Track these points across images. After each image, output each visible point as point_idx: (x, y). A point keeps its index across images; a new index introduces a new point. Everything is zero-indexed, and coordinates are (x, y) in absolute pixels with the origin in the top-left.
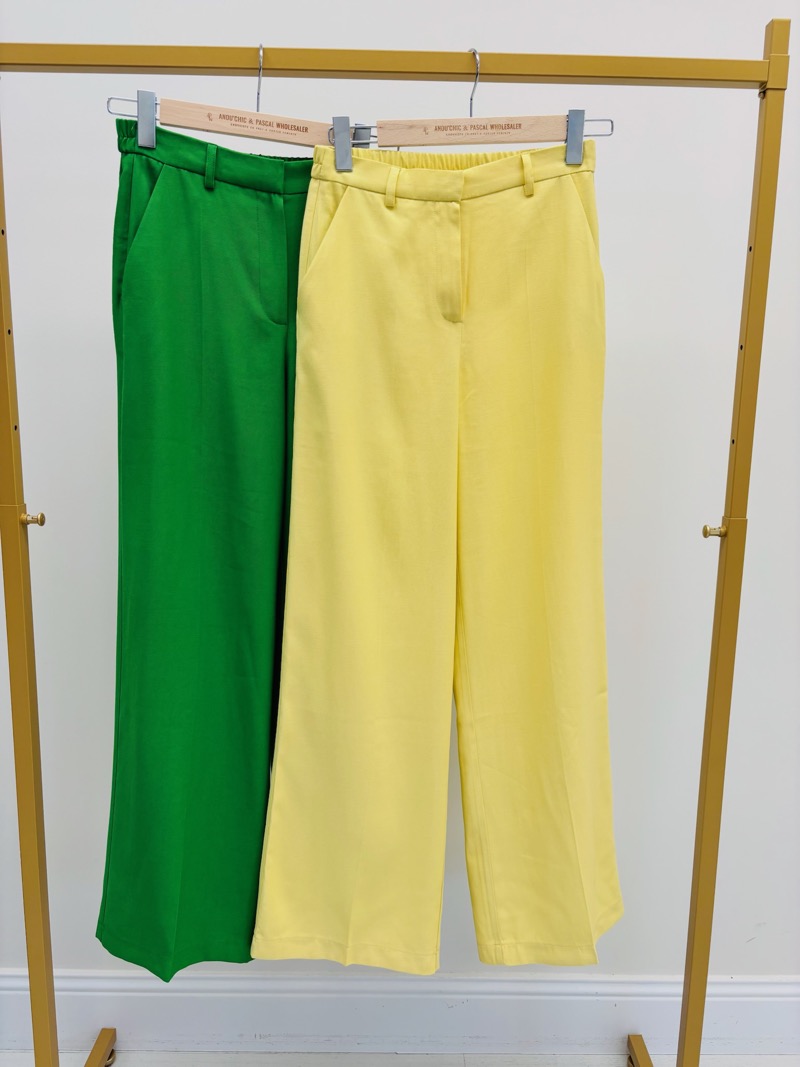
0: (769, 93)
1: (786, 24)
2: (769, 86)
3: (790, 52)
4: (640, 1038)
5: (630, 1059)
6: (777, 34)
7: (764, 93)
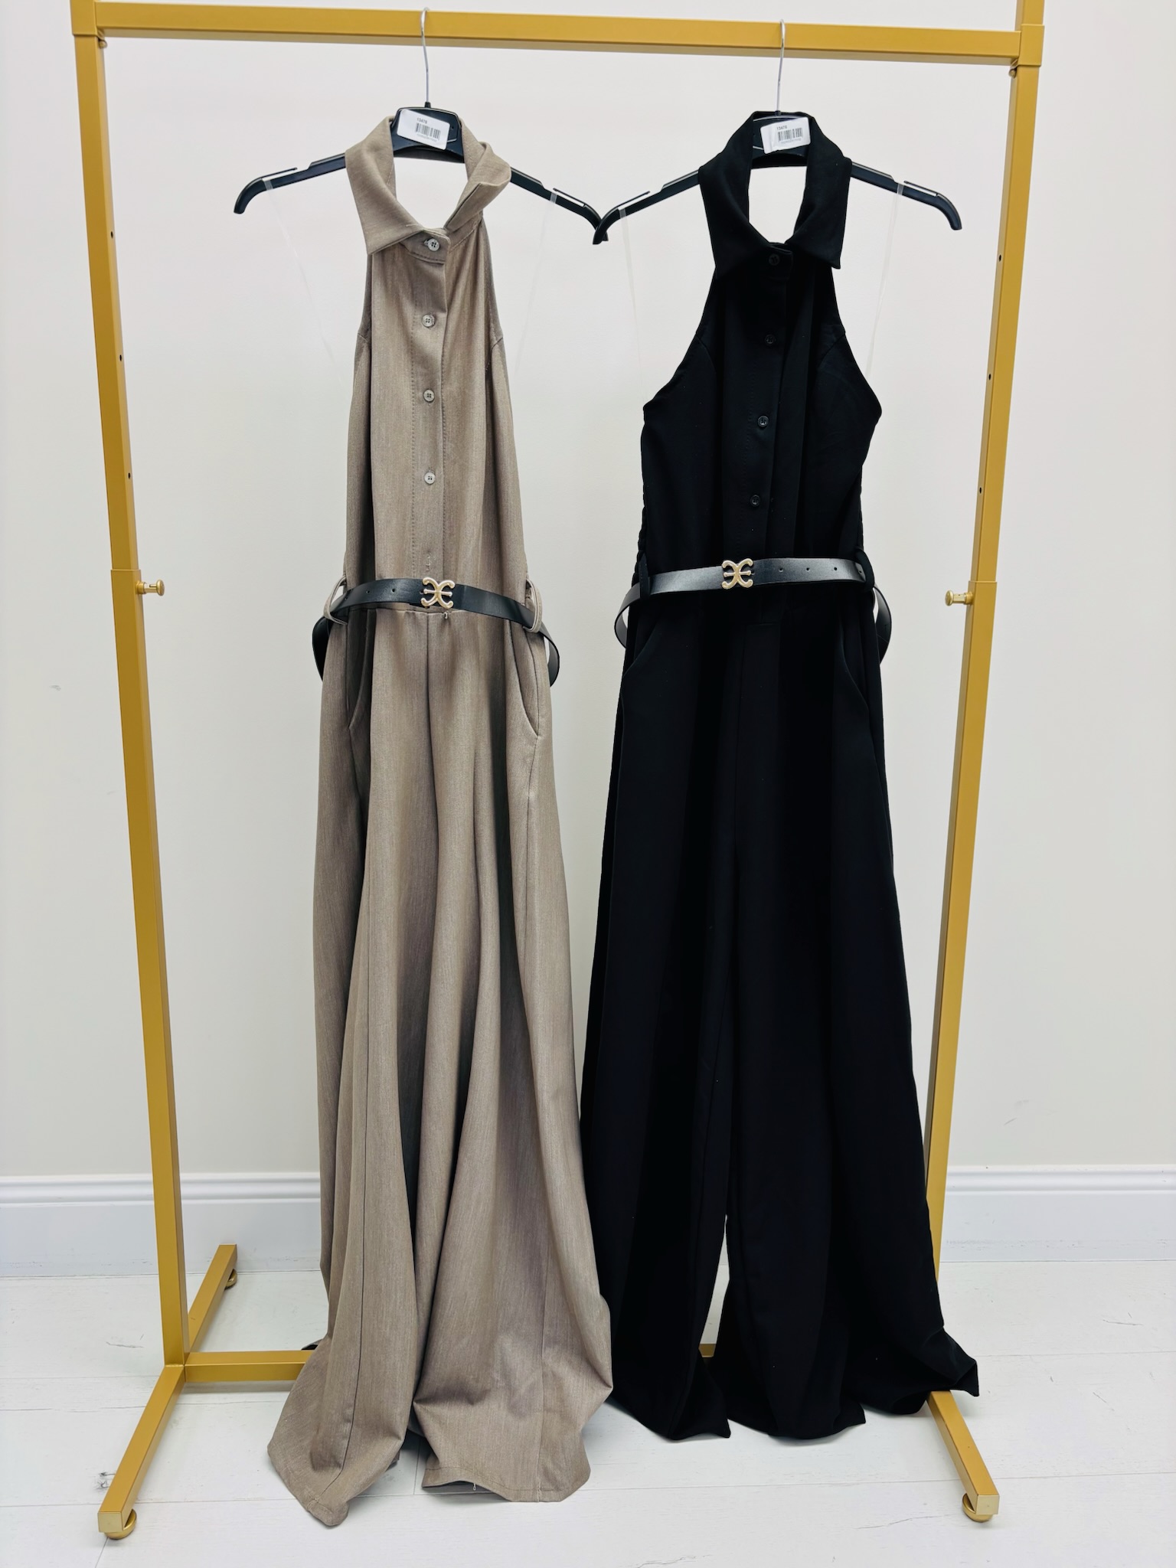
0: (1020, 70)
2: (1020, 63)
3: (1045, 23)
7: (1016, 69)
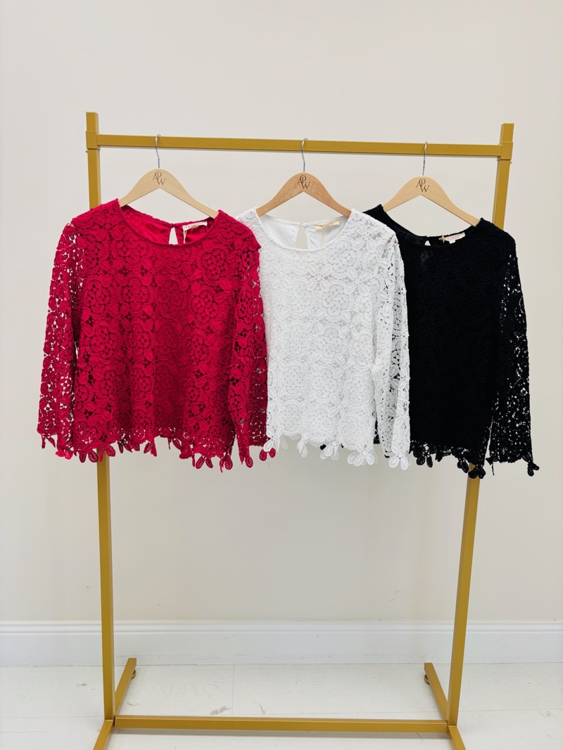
0: (502, 161)
1: (512, 126)
2: (502, 158)
3: (514, 141)
4: (431, 664)
5: (426, 676)
6: (508, 130)
7: (500, 160)
